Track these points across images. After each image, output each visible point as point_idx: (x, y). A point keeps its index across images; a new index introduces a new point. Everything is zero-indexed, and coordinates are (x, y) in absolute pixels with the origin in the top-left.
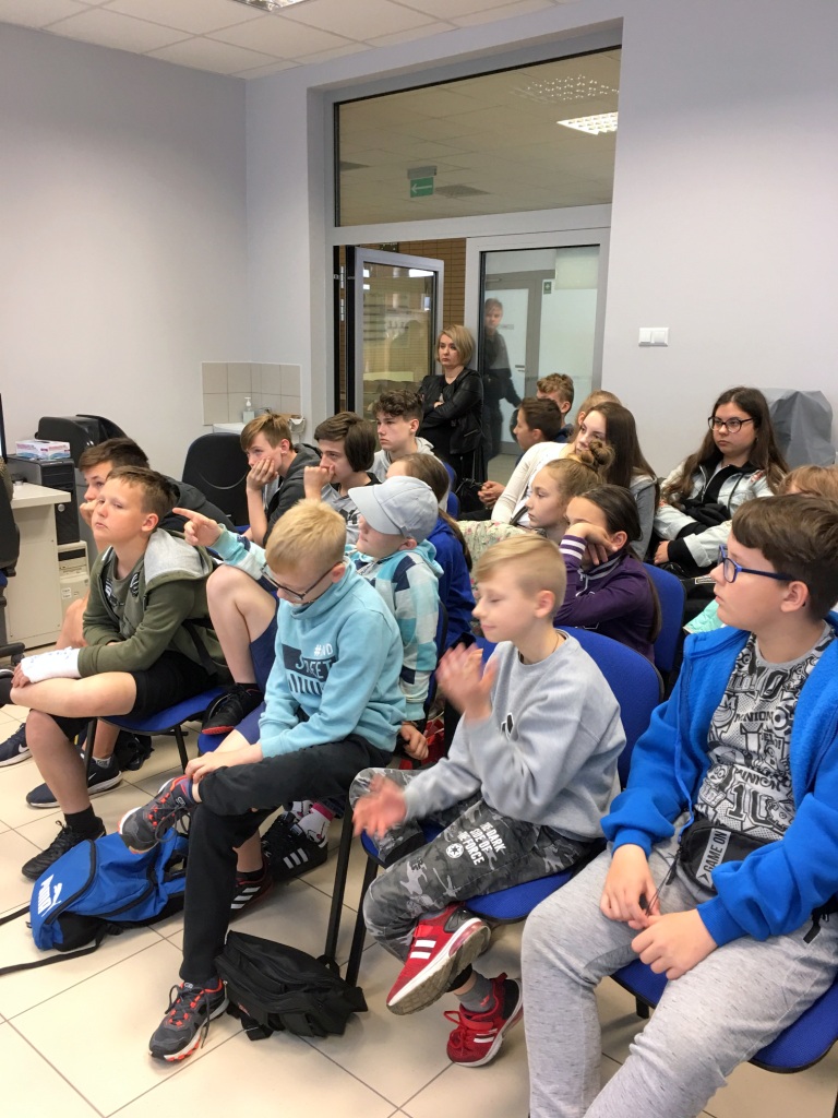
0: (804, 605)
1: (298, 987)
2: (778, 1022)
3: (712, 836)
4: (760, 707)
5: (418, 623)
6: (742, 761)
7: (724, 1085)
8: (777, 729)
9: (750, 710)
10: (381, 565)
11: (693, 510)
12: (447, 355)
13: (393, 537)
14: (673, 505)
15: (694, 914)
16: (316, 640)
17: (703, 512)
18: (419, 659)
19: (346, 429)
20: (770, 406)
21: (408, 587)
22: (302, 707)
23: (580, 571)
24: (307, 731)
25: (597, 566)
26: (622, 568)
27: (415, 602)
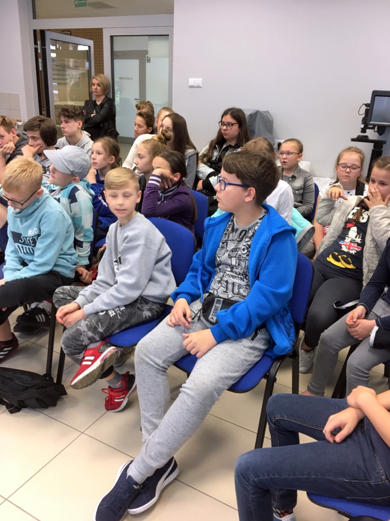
0: (254, 198)
1: (32, 387)
2: (240, 373)
3: (215, 301)
4: (236, 246)
5: (83, 219)
6: (229, 269)
7: (218, 399)
8: (243, 254)
9: (232, 248)
10: (62, 191)
11: (214, 165)
12: (96, 89)
13: (68, 175)
14: (205, 163)
15: (209, 331)
16: (29, 227)
17: (217, 166)
18: (84, 236)
19: (40, 125)
20: (246, 117)
21: (76, 201)
22: (25, 261)
23: (159, 192)
24: (28, 270)
25: (167, 189)
26: (179, 190)
27: (80, 208)
